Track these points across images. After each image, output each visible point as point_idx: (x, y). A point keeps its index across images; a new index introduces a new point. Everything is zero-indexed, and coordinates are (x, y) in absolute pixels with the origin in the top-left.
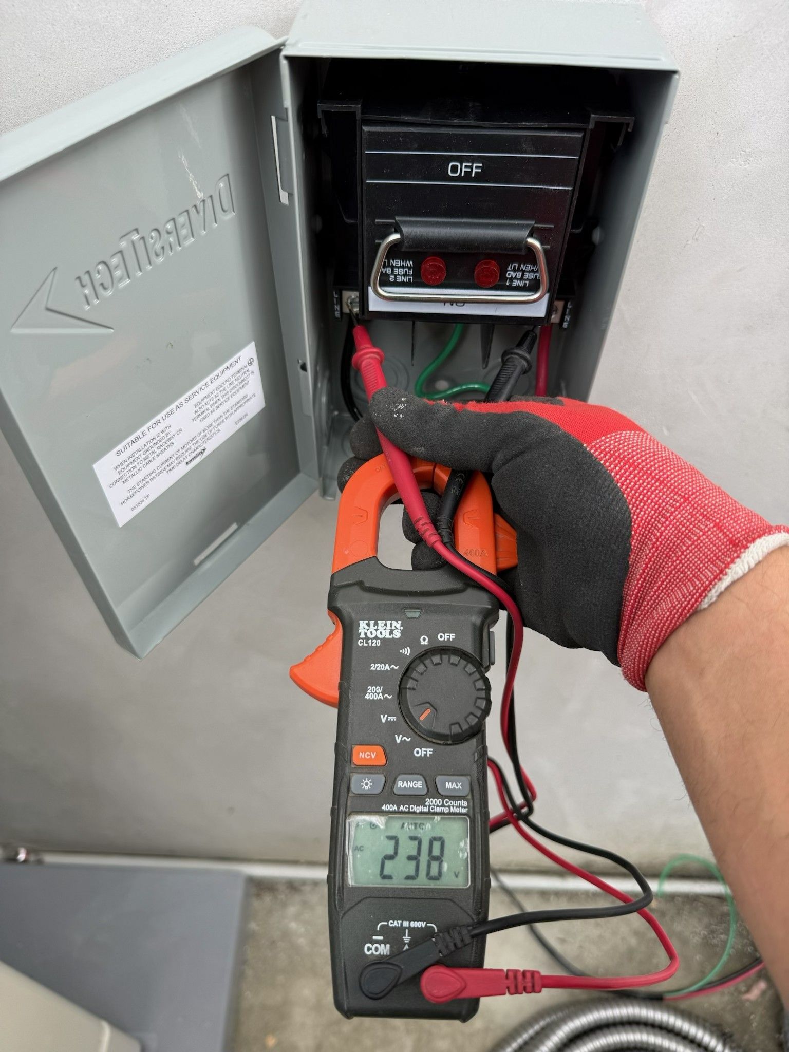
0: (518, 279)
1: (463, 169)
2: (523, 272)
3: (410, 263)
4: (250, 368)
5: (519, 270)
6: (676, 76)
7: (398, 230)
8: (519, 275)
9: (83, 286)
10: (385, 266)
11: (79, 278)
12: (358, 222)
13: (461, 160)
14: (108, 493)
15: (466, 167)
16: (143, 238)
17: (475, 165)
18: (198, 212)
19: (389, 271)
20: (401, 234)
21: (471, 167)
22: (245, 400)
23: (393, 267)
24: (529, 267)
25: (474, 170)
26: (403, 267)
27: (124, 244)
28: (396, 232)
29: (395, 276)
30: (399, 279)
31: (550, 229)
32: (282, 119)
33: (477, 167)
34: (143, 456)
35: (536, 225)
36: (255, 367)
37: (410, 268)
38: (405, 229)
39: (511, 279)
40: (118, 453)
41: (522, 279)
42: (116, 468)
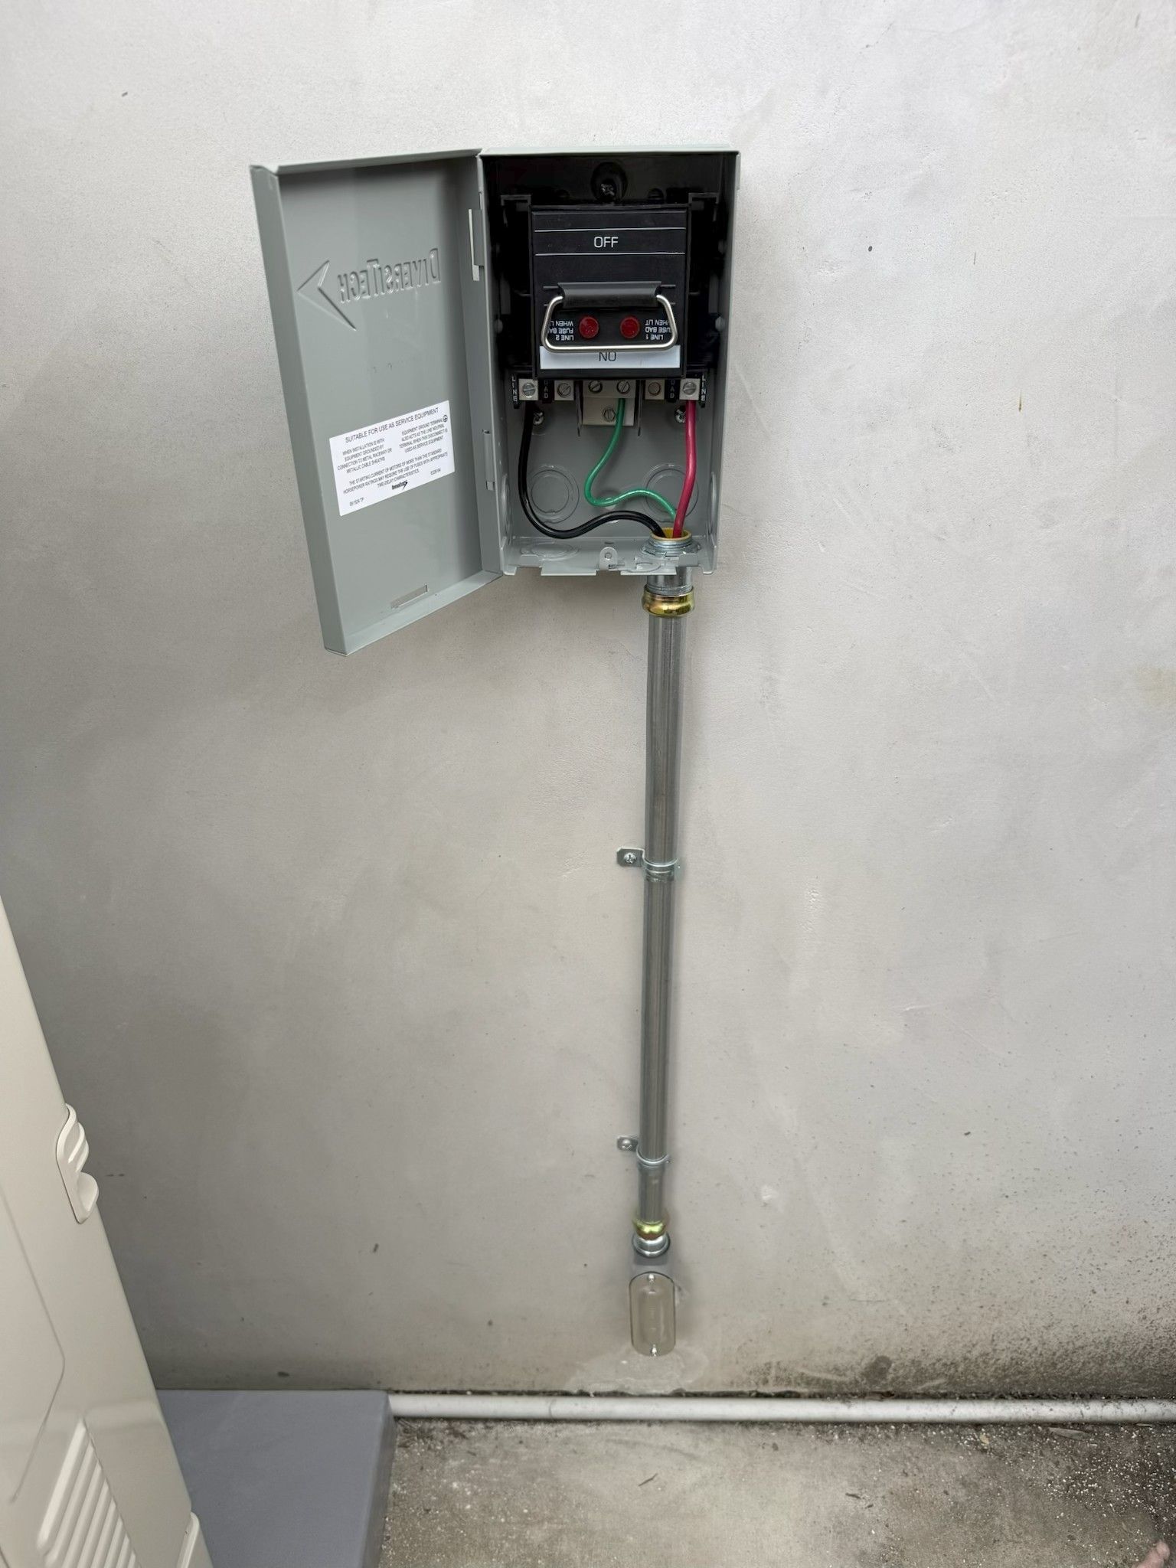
0: (654, 334)
1: (604, 241)
2: (658, 327)
3: (571, 324)
4: (445, 424)
5: (654, 326)
6: (738, 155)
7: (560, 292)
8: (655, 330)
9: (342, 285)
10: (551, 327)
11: (339, 276)
12: (531, 295)
13: (603, 234)
14: (337, 474)
15: (607, 240)
16: (380, 269)
17: (613, 238)
18: (416, 269)
19: (555, 331)
20: (564, 296)
21: (610, 240)
22: (439, 454)
23: (558, 327)
24: (662, 322)
25: (613, 242)
26: (565, 327)
27: (368, 267)
28: (559, 294)
29: (560, 335)
30: (564, 338)
31: (673, 288)
32: (476, 208)
33: (614, 240)
34: (363, 456)
35: (662, 286)
36: (448, 425)
37: (571, 328)
38: (567, 292)
39: (650, 334)
40: (348, 440)
41: (657, 334)
42: (344, 453)
